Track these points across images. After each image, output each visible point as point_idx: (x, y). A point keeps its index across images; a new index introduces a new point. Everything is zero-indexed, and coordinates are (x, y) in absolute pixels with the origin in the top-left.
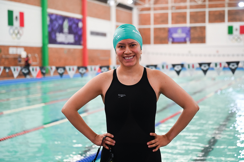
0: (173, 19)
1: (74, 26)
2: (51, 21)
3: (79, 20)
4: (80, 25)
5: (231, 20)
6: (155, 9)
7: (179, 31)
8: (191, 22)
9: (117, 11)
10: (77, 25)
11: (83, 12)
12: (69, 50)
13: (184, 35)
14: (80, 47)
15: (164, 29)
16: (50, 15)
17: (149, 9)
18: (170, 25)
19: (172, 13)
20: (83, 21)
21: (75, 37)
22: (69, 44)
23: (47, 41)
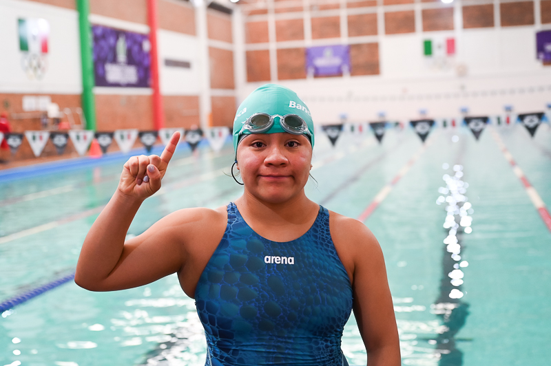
0: (313, 29)
1: (136, 48)
2: (97, 39)
3: (144, 36)
4: (146, 46)
5: (428, 27)
6: (277, 11)
7: (328, 53)
8: (350, 35)
9: (208, 17)
10: (140, 46)
11: (150, 21)
12: (129, 98)
13: (336, 61)
14: (146, 92)
15: (297, 50)
16: (94, 28)
17: (264, 12)
18: (308, 42)
19: (313, 20)
20: (151, 38)
21: (138, 71)
22: (129, 85)
23: (91, 80)
